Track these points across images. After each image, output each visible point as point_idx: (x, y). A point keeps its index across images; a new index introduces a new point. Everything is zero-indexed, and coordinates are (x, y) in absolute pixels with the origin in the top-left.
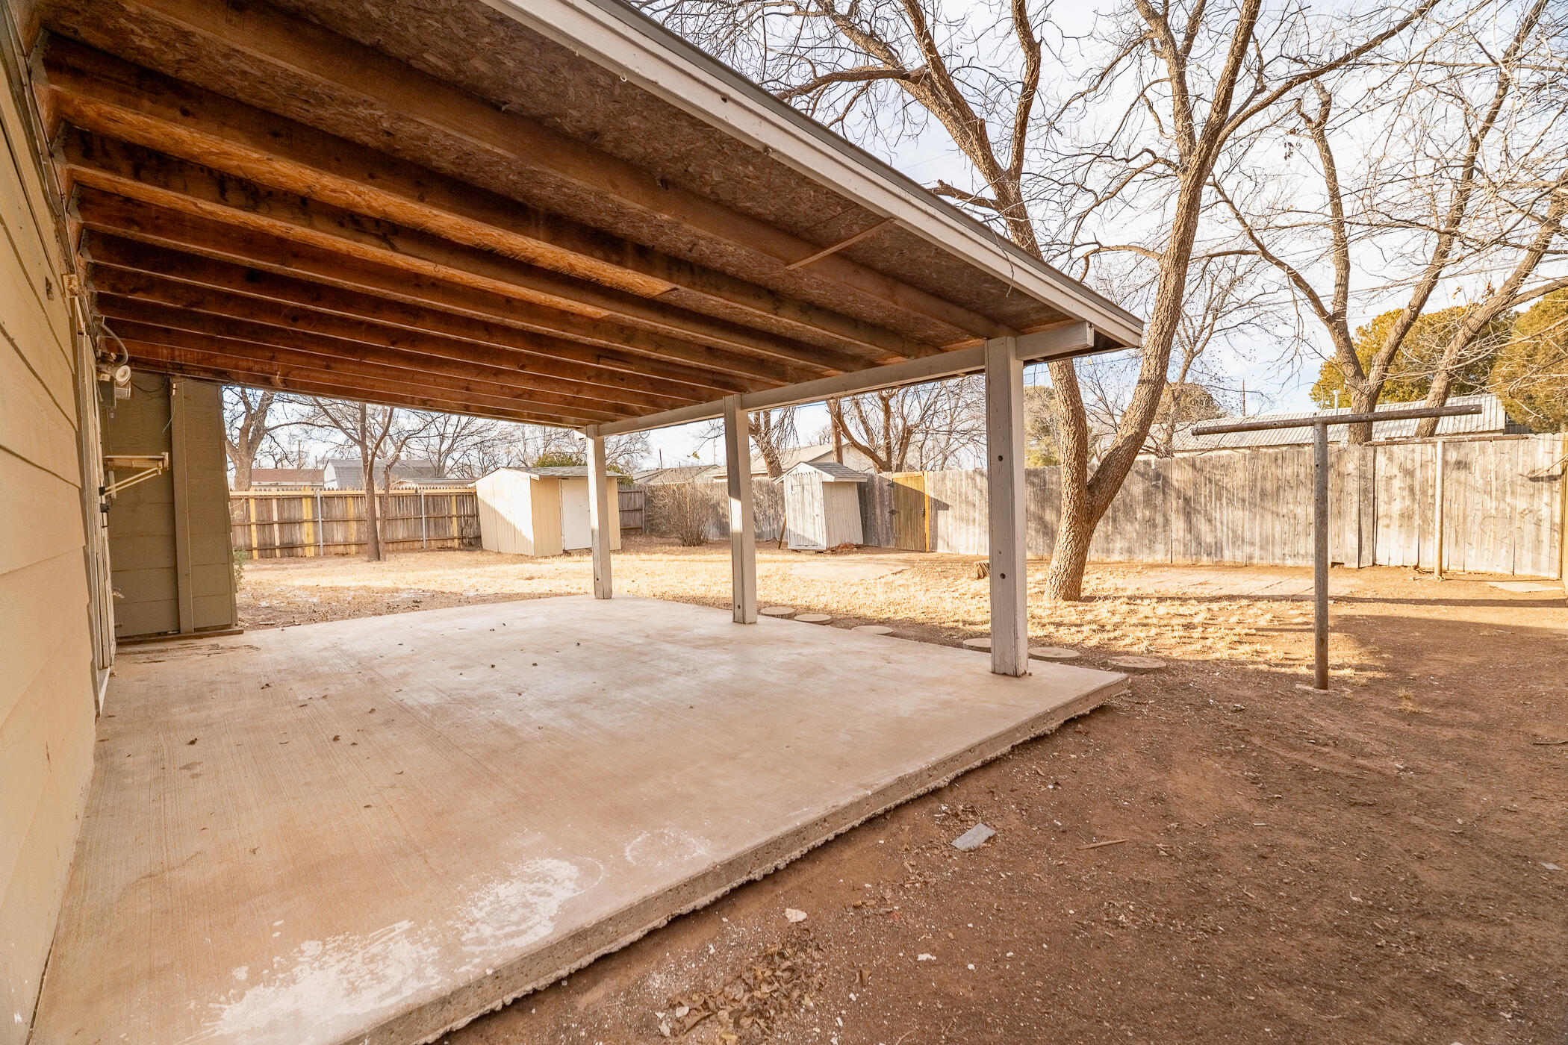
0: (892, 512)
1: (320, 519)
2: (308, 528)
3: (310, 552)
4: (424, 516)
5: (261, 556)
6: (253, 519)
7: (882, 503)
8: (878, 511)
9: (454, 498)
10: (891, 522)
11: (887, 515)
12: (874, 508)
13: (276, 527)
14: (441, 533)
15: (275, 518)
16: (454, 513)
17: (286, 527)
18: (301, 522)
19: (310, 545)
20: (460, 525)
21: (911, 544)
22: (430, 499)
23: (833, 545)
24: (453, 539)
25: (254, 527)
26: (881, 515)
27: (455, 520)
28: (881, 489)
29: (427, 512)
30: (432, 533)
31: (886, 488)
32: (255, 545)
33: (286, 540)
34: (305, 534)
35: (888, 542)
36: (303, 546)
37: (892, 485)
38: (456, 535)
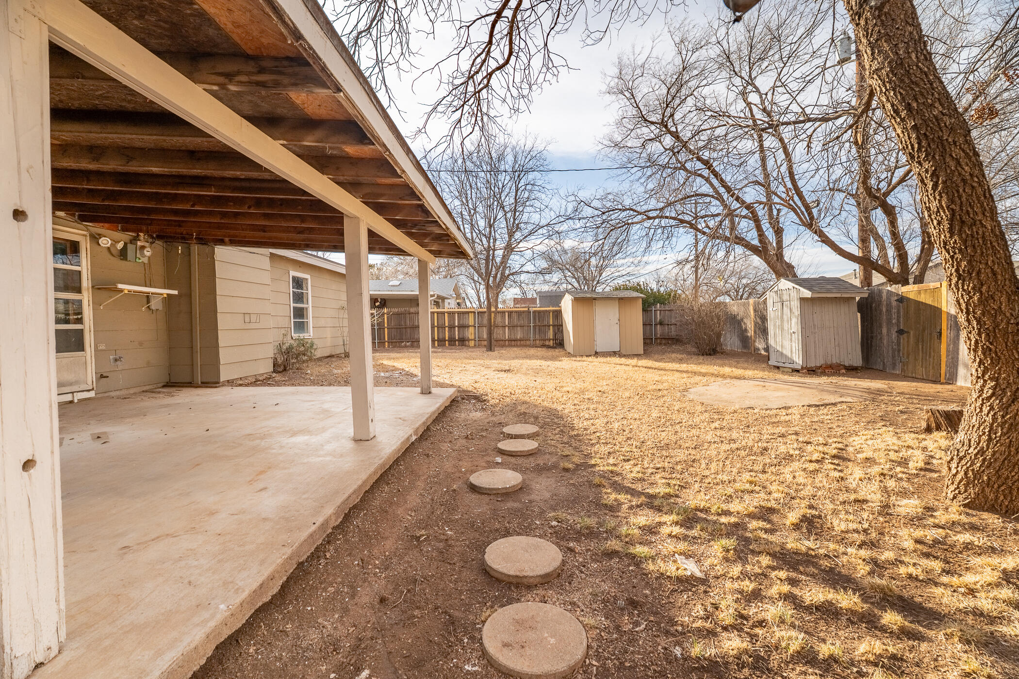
0: (900, 332)
1: (477, 325)
2: (471, 329)
3: (472, 343)
4: (532, 325)
5: (449, 345)
6: (447, 325)
7: (889, 321)
8: (884, 331)
9: (551, 314)
10: (899, 344)
11: (894, 335)
12: (881, 326)
13: (457, 328)
14: (543, 336)
15: (456, 324)
16: (551, 323)
17: (461, 329)
18: (468, 326)
19: (472, 340)
20: (554, 331)
21: (921, 371)
22: (537, 314)
23: (812, 364)
24: (550, 340)
25: (447, 329)
26: (887, 335)
27: (551, 327)
28: (889, 305)
29: (535, 322)
30: (537, 336)
31: (894, 303)
32: (447, 339)
33: (461, 337)
34: (470, 333)
35: (894, 366)
36: (469, 340)
37: (902, 299)
38: (551, 337)
